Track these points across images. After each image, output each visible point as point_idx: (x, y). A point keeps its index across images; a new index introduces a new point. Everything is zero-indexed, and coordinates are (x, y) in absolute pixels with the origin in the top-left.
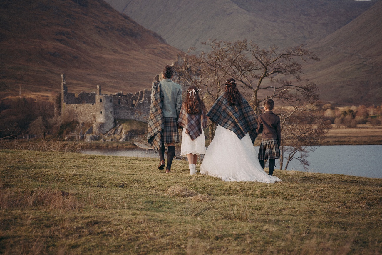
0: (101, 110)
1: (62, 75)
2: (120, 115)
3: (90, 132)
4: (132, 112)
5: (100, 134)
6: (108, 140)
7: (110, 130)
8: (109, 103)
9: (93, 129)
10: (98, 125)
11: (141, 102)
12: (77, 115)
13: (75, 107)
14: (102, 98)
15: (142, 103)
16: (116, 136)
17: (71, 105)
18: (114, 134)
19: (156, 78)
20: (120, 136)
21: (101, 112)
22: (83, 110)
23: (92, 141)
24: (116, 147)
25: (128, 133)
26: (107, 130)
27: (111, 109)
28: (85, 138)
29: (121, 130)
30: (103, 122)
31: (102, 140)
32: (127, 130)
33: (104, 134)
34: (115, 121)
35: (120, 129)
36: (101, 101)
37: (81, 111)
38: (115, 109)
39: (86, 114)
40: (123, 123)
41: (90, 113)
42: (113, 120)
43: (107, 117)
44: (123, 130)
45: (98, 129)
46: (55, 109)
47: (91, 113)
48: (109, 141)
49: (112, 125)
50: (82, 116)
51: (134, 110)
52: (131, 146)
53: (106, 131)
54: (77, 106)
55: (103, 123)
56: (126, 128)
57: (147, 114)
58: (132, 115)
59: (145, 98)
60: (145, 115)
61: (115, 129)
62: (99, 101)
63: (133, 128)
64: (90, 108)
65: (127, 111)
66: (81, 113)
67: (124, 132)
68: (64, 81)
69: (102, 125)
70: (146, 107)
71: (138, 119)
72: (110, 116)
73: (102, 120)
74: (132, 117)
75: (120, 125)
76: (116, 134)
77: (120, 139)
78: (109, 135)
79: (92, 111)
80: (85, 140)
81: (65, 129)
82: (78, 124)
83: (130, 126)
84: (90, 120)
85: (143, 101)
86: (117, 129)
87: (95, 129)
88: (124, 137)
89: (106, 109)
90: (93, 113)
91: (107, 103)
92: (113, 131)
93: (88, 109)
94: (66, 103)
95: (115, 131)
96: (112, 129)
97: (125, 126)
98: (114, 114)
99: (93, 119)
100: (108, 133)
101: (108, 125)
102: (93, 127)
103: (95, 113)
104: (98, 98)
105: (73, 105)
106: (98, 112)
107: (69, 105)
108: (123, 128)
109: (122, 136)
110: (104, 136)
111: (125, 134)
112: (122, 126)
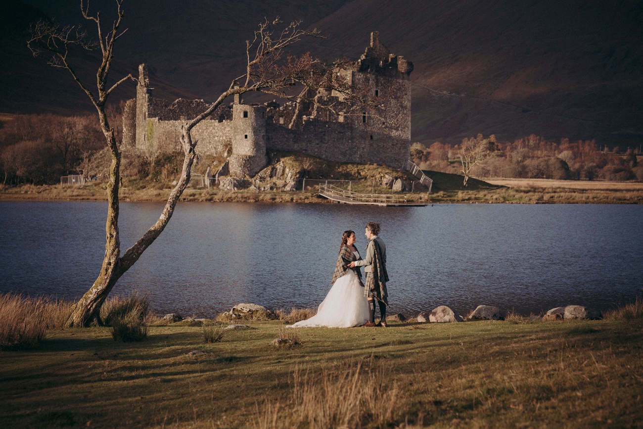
0: (245, 132)
1: (141, 68)
2: (274, 142)
3: (225, 171)
4: (295, 136)
5: (245, 177)
6: (264, 188)
7: (261, 170)
8: (261, 120)
9: (230, 167)
10: (241, 160)
11: (311, 120)
13: (181, 126)
14: (248, 111)
15: (313, 122)
16: (274, 179)
17: (171, 122)
18: (271, 176)
20: (284, 181)
21: (246, 137)
22: (198, 131)
23: (235, 189)
24: (289, 200)
25: (298, 176)
26: (256, 169)
27: (263, 131)
28: (219, 184)
29: (284, 171)
30: (249, 154)
31: (252, 187)
32: (295, 169)
33: (252, 177)
34: (268, 154)
35: (282, 168)
36: (246, 115)
37: (194, 133)
38: (266, 132)
39: (203, 139)
40: (283, 157)
41: (214, 137)
42: (264, 149)
43: (256, 144)
44: (287, 170)
45: (240, 166)
46: (124, 129)
47: (216, 138)
48: (266, 189)
49: (264, 161)
51: (299, 134)
52: (315, 200)
53: (256, 171)
54: (184, 125)
55: (250, 157)
56: (293, 166)
57: (321, 141)
58: (296, 142)
59: (318, 113)
60: (318, 144)
61: (270, 167)
62: (242, 115)
63: (306, 167)
64: (213, 128)
65: (287, 136)
66: (194, 138)
67: (290, 175)
68: (145, 78)
69: (248, 160)
70: (319, 128)
71: (306, 150)
72: (261, 143)
73: (247, 150)
74: (296, 147)
75: (278, 161)
76: (274, 177)
77: (285, 186)
78: (261, 178)
79: (217, 135)
80: (221, 187)
81: (164, 166)
83: (297, 164)
84: (213, 151)
85: (314, 119)
86: (274, 169)
87: (235, 168)
88: (293, 183)
89: (256, 131)
90: (221, 138)
91: (256, 120)
92: (269, 172)
93: (208, 131)
94: (157, 118)
95: (271, 172)
96: (264, 168)
97: (289, 162)
98: (268, 139)
99: (220, 148)
100: (259, 174)
101: (258, 159)
102: (228, 163)
103: (224, 138)
104: (241, 109)
105: (174, 121)
106: (240, 136)
107: (166, 122)
108: (286, 167)
109: (287, 182)
110: (253, 180)
111: (293, 177)
112: (283, 162)
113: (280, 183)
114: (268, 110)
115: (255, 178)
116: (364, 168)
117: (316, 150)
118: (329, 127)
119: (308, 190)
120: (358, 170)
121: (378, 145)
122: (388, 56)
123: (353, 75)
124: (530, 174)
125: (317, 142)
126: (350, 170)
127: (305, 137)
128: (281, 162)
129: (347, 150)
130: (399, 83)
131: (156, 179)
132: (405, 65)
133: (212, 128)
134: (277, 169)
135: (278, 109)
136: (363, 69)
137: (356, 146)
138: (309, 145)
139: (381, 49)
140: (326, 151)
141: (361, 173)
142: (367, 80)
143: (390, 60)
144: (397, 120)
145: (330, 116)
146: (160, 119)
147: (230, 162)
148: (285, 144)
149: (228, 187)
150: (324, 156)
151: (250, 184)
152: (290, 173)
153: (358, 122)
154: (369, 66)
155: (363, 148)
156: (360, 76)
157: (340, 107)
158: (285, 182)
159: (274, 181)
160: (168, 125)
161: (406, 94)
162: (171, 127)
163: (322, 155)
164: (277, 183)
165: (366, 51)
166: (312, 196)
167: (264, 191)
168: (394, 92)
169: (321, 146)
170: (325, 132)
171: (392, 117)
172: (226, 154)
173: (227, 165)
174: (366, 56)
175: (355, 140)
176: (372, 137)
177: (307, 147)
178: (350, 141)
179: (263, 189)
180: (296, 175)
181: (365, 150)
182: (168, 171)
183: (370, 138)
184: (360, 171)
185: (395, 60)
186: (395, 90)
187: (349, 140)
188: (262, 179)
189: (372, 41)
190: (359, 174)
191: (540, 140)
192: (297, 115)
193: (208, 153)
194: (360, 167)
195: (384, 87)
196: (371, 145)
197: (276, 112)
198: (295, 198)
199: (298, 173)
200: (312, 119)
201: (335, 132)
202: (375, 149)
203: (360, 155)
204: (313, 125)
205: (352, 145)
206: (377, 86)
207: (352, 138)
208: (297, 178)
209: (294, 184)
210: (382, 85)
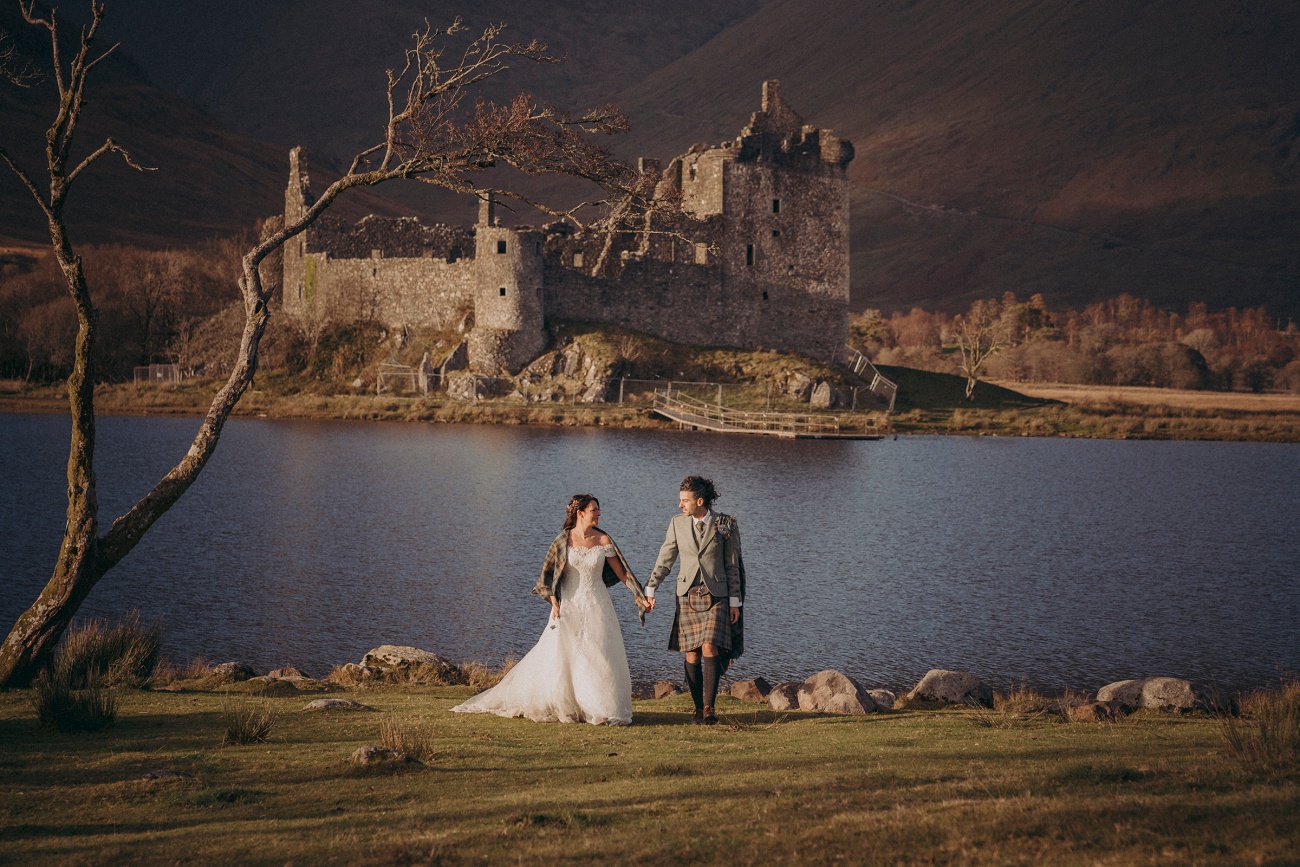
0: (502, 282)
1: (293, 154)
2: (560, 304)
3: (460, 362)
4: (604, 292)
5: (501, 372)
6: (540, 396)
7: (533, 359)
8: (533, 258)
9: (470, 352)
10: (493, 338)
11: (638, 259)
12: (378, 298)
13: (371, 270)
14: (507, 240)
15: (640, 263)
16: (561, 379)
17: (352, 261)
18: (554, 373)
19: (671, 171)
20: (580, 383)
21: (503, 292)
22: (406, 280)
23: (480, 396)
24: (591, 421)
25: (609, 372)
26: (523, 358)
27: (538, 281)
28: (447, 387)
29: (580, 362)
30: (509, 326)
31: (515, 394)
32: (604, 359)
33: (514, 373)
34: (547, 327)
35: (577, 356)
36: (502, 248)
37: (397, 284)
38: (545, 283)
39: (416, 296)
40: (580, 333)
41: (438, 292)
42: (540, 319)
43: (523, 307)
44: (588, 360)
45: (491, 352)
47: (442, 294)
48: (544, 398)
49: (540, 342)
50: (398, 301)
51: (611, 288)
52: (646, 423)
53: (522, 362)
54: (378, 267)
55: (510, 333)
56: (599, 353)
57: (659, 303)
58: (606, 304)
59: (652, 245)
60: (652, 309)
61: (552, 355)
62: (494, 249)
63: (626, 355)
64: (437, 275)
65: (586, 291)
66: (397, 294)
67: (592, 370)
68: (301, 176)
69: (507, 339)
70: (654, 276)
71: (626, 320)
72: (533, 305)
73: (504, 319)
74: (606, 314)
75: (570, 341)
76: (561, 375)
77: (582, 392)
78: (532, 375)
79: (444, 287)
80: (450, 392)
81: (336, 348)
82: (384, 334)
83: (609, 348)
84: (437, 319)
85: (645, 256)
86: (560, 359)
87: (480, 354)
88: (599, 387)
89: (522, 281)
90: (453, 295)
91: (523, 259)
92: (549, 363)
93: (427, 280)
94: (325, 253)
95: (555, 364)
96: (540, 356)
97: (591, 344)
98: (547, 297)
99: (450, 315)
100: (530, 368)
101: (526, 338)
102: (466, 344)
103: (459, 294)
104: (492, 237)
105: (359, 260)
106: (490, 291)
107: (343, 261)
108: (584, 354)
109: (588, 384)
110: (517, 379)
111: (600, 375)
112: (579, 344)
113: (572, 386)
114: (549, 238)
115: (521, 376)
116: (751, 359)
117: (648, 320)
118: (675, 274)
119: (630, 401)
120: (737, 362)
121: (780, 313)
122: (800, 130)
123: (726, 167)
124: (1120, 377)
125: (650, 303)
126: (720, 363)
127: (626, 293)
128: (576, 343)
129: (712, 322)
130: (824, 184)
131: (321, 376)
132: (836, 148)
133: (434, 274)
134: (566, 358)
135: (569, 237)
136: (746, 155)
137: (732, 313)
138: (632, 309)
139: (785, 116)
140: (668, 323)
141: (744, 369)
142: (756, 178)
143: (803, 138)
144: (820, 261)
145: (676, 251)
146: (331, 255)
147: (471, 343)
148: (583, 307)
149: (466, 394)
150: (665, 333)
151: (511, 387)
152: (593, 367)
153: (736, 265)
154: (758, 150)
155: (748, 318)
156: (741, 171)
157: (697, 233)
158: (584, 384)
159: (560, 382)
160: (346, 267)
161: (838, 208)
162: (352, 271)
163: (662, 331)
164: (566, 386)
165: (752, 120)
166: (638, 415)
167: (539, 401)
168: (812, 202)
169: (657, 313)
170: (666, 283)
171: (810, 254)
172: (461, 327)
173: (464, 348)
174: (752, 130)
175: (730, 300)
176: (765, 296)
177: (630, 314)
178: (719, 303)
179: (536, 398)
180: (605, 372)
181: (752, 321)
182: (346, 359)
183: (762, 298)
184: (741, 365)
185: (814, 137)
186: (814, 200)
187: (718, 300)
188: (536, 378)
189: (765, 97)
190: (740, 370)
191: (1141, 306)
192: (608, 250)
193: (426, 324)
194: (741, 356)
195: (792, 192)
196: (764, 311)
197: (567, 242)
198: (602, 419)
199: (611, 366)
200: (639, 256)
201: (687, 284)
202: (773, 320)
203: (742, 332)
204: (641, 269)
205: (723, 310)
206: (776, 190)
207: (724, 297)
208: (607, 376)
209: (602, 389)
210: (786, 189)
